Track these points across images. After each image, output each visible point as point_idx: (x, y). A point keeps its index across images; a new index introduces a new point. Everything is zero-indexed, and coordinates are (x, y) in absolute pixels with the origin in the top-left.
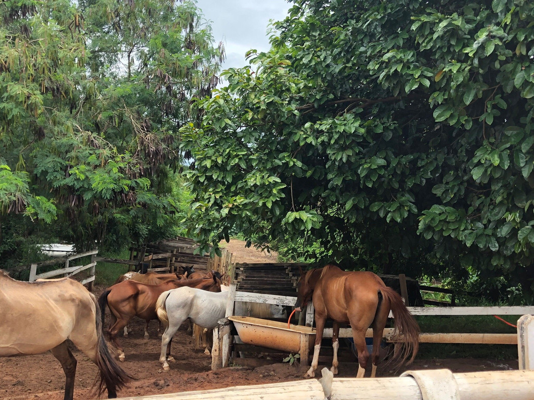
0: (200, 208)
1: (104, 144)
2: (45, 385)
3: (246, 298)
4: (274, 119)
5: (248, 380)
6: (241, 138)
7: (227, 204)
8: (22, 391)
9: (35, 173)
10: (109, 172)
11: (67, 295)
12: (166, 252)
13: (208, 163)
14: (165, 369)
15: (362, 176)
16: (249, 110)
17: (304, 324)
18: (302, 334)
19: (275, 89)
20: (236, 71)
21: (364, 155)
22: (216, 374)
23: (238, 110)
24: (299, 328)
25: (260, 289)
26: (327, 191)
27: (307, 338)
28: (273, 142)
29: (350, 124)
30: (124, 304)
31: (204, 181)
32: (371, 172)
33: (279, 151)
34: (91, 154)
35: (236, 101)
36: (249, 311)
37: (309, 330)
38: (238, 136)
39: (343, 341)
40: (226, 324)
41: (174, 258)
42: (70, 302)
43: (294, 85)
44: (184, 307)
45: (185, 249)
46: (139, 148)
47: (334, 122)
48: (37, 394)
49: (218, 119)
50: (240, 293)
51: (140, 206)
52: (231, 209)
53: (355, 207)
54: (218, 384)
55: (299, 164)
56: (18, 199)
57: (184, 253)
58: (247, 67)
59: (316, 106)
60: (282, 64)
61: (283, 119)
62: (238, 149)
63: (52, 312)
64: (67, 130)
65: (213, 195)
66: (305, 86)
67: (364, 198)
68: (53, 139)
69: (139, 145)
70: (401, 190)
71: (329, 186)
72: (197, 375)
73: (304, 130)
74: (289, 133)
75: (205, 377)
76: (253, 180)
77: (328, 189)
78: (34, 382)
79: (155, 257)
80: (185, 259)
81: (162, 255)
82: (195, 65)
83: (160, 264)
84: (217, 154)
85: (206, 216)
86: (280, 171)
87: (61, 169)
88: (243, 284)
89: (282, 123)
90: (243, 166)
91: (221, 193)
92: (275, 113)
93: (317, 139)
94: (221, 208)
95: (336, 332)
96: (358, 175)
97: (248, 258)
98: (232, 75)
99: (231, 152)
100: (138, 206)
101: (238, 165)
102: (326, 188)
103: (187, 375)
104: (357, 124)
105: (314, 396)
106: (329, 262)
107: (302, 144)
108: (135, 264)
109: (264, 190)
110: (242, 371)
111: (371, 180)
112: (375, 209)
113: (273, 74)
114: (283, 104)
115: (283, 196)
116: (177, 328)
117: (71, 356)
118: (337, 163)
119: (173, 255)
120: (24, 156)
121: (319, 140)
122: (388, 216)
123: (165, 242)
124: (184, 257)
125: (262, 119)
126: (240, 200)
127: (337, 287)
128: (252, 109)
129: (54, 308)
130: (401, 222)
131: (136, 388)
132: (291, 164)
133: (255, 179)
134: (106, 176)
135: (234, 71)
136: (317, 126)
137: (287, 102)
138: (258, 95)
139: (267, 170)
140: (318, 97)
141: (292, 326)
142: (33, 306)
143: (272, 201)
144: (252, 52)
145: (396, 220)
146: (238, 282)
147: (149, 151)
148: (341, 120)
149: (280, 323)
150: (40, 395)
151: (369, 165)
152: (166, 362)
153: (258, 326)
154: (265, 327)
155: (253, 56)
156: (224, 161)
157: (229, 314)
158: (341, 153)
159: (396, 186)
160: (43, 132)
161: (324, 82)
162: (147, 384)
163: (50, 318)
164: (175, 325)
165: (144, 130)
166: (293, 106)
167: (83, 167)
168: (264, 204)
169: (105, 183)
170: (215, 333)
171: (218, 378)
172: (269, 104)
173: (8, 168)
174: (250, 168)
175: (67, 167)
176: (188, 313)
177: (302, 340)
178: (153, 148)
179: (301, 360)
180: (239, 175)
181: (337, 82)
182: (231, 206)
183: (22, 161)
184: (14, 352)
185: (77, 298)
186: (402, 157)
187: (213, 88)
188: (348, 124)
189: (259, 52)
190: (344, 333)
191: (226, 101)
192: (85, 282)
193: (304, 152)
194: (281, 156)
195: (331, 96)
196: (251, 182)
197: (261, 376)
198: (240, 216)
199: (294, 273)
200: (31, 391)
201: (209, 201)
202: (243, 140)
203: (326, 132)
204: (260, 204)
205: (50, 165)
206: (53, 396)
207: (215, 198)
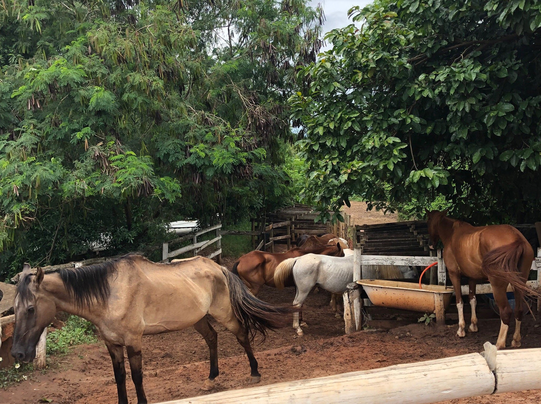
0: (318, 177)
1: (218, 121)
2: (190, 356)
3: (372, 261)
4: (385, 76)
5: (384, 342)
6: (351, 100)
7: (345, 170)
8: (171, 362)
9: (158, 156)
10: (227, 148)
11: (202, 273)
12: (285, 220)
13: (320, 131)
14: (299, 334)
15: (489, 125)
16: (358, 71)
17: (436, 282)
18: (436, 293)
19: (383, 44)
20: (339, 31)
21: (487, 101)
22: (351, 338)
23: (345, 71)
24: (431, 288)
25: (386, 251)
26: (450, 145)
27: (441, 297)
28: (386, 99)
29: (469, 70)
30: (253, 273)
31: (318, 149)
32: (498, 119)
33: (393, 108)
34: (207, 132)
35: (343, 63)
36: (378, 273)
37: (442, 289)
38: (348, 99)
39: (480, 298)
40: (355, 288)
41: (293, 225)
42: (205, 278)
43: (403, 38)
44: (311, 273)
45: (303, 215)
46: (250, 122)
47: (452, 71)
48: (185, 365)
49: (326, 84)
50: (366, 257)
51: (257, 178)
52: (350, 174)
53: (483, 159)
54: (354, 348)
55: (417, 120)
56: (145, 182)
57: (302, 220)
58: (351, 25)
59: (428, 55)
60: (387, 16)
61: (395, 75)
62: (349, 112)
63: (191, 289)
64: (181, 112)
65: (330, 162)
66: (415, 36)
67: (492, 148)
68: (169, 122)
69: (249, 119)
70: (532, 134)
71: (452, 139)
72: (332, 339)
73: (418, 83)
74: (402, 88)
75: (340, 341)
76: (371, 142)
77: (451, 142)
78: (180, 354)
79: (275, 226)
80: (305, 226)
81: (282, 223)
82: (297, 31)
83: (281, 232)
84: (328, 120)
85: (325, 184)
86: (396, 129)
87: (181, 149)
88: (367, 247)
89: (393, 79)
90: (357, 129)
91: (338, 159)
92: (385, 69)
93: (434, 90)
94: (339, 174)
95: (472, 288)
96: (484, 125)
97: (366, 218)
98: (336, 36)
99: (343, 116)
100: (255, 178)
101: (351, 128)
102: (449, 142)
103: (322, 340)
104: (477, 70)
105: (478, 371)
106: (458, 217)
107: (418, 98)
108: (257, 234)
109: (384, 152)
110: (377, 333)
111: (499, 128)
112: (506, 158)
113: (380, 29)
114: (393, 59)
115: (405, 156)
116: (307, 294)
117: (211, 328)
118: (459, 114)
119: (292, 223)
120: (146, 142)
121: (437, 91)
122: (522, 165)
123: (282, 210)
124: (302, 223)
125: (372, 77)
126: (358, 164)
127: (471, 244)
128: (360, 69)
129: (192, 285)
130: (537, 170)
131: (275, 355)
132: (409, 121)
133: (374, 142)
134: (225, 151)
135: (337, 32)
136: (432, 77)
137: (397, 56)
138: (365, 53)
139: (384, 130)
140: (430, 45)
141: (424, 286)
142: (174, 286)
143: (394, 163)
144: (354, 8)
145: (531, 168)
146: (362, 245)
147: (260, 124)
148: (458, 68)
149: (410, 284)
150: (188, 366)
151: (496, 112)
152: (299, 327)
153: (389, 288)
154: (396, 289)
155: (356, 13)
156: (337, 126)
157: (356, 278)
158: (462, 103)
159: (527, 131)
160: (160, 116)
161: (435, 29)
162: (285, 351)
163: (190, 295)
164: (304, 292)
165: (253, 103)
166: (404, 60)
167: (202, 145)
168: (385, 167)
169: (224, 158)
170: (345, 297)
171: (353, 341)
172: (378, 62)
173: (133, 154)
174: (364, 130)
175: (187, 147)
176: (316, 279)
177: (436, 299)
178: (263, 121)
179: (437, 320)
180: (354, 138)
181: (449, 27)
182: (349, 171)
183: (144, 147)
184: (162, 329)
185: (211, 274)
186: (531, 99)
187: (316, 51)
188: (468, 70)
189: (361, 8)
190: (481, 289)
191: (333, 64)
192: (213, 255)
193: (421, 107)
194: (396, 113)
195: (445, 43)
196: (369, 146)
197: (397, 337)
198: (359, 180)
199: (419, 231)
200: (180, 363)
201: (327, 169)
202: (353, 102)
203: (443, 82)
204: (381, 167)
205: (171, 148)
206: (199, 367)
207: (333, 164)
